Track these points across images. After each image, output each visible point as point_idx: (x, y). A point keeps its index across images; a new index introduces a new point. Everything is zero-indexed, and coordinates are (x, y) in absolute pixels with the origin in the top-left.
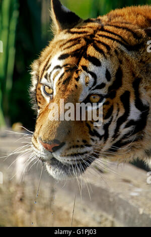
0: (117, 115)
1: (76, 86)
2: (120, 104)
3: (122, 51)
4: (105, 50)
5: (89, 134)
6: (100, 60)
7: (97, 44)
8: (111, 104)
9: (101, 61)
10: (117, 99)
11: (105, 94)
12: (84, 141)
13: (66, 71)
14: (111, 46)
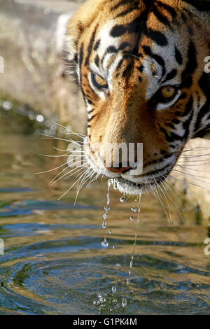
0: (199, 106)
1: (140, 79)
2: (200, 91)
3: (190, 14)
4: (170, 18)
5: (166, 142)
6: (166, 35)
7: (159, 8)
8: (189, 96)
9: (168, 37)
10: (195, 86)
11: (179, 83)
12: (163, 152)
13: (125, 57)
14: (176, 9)
